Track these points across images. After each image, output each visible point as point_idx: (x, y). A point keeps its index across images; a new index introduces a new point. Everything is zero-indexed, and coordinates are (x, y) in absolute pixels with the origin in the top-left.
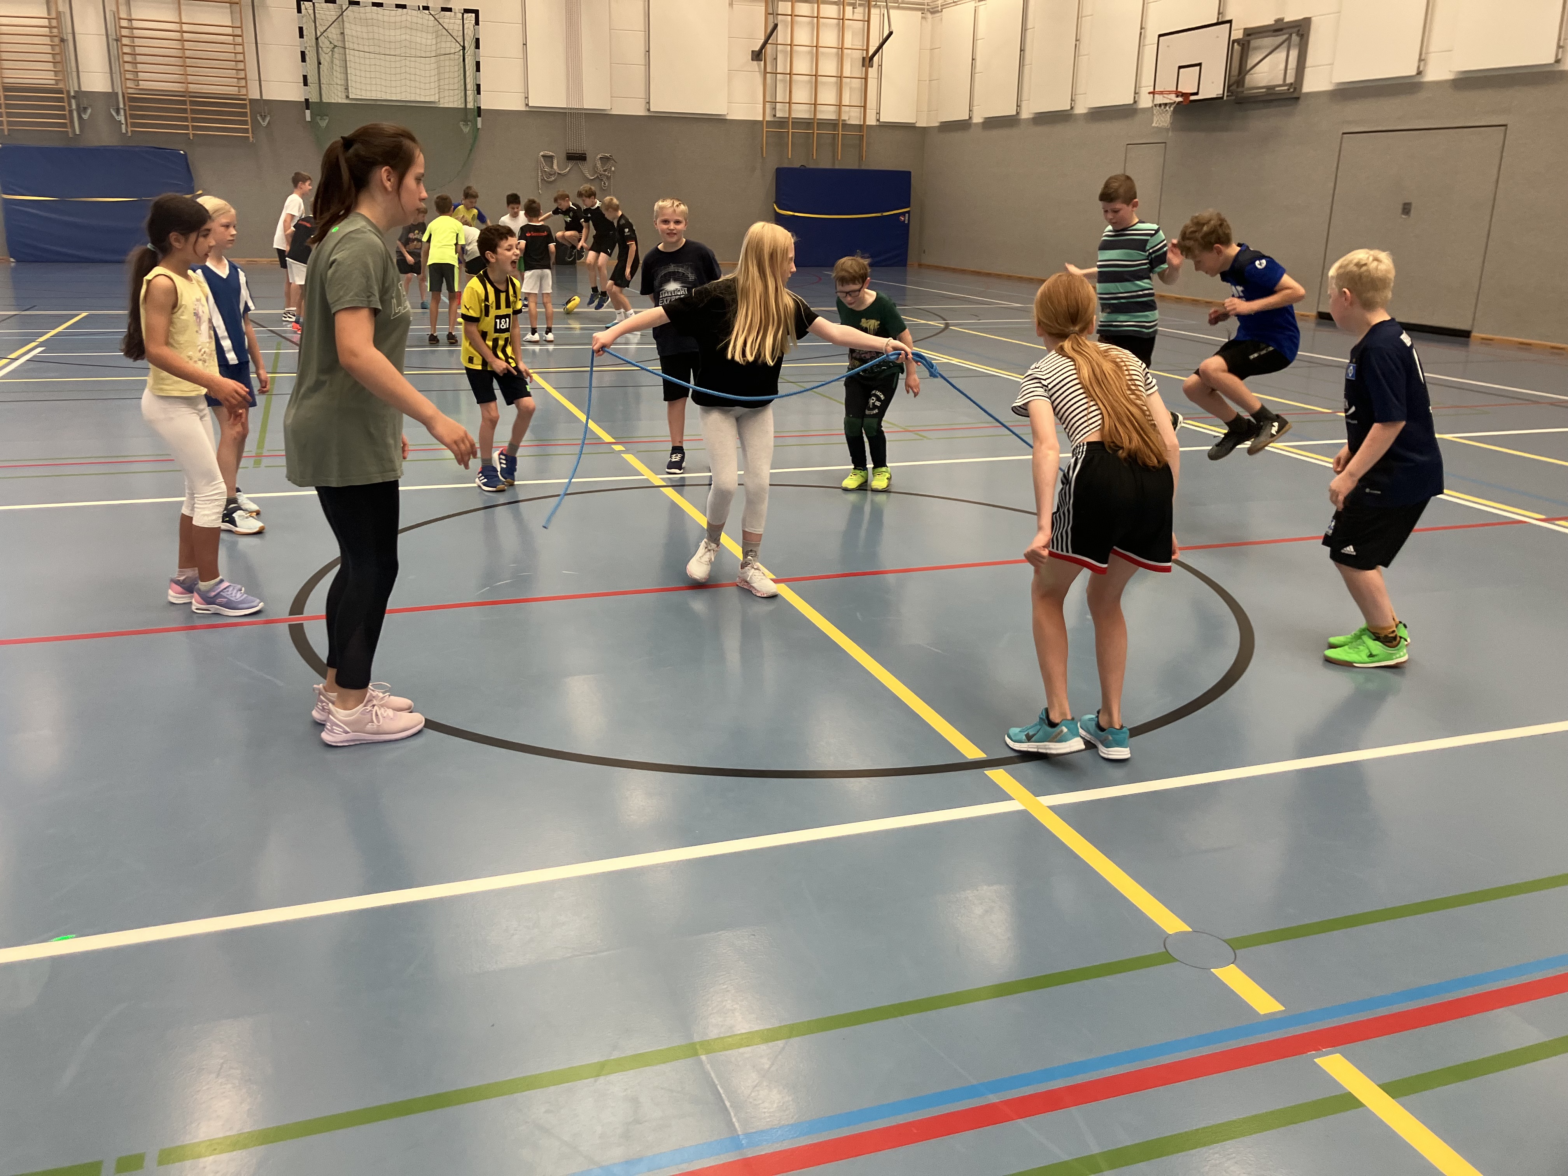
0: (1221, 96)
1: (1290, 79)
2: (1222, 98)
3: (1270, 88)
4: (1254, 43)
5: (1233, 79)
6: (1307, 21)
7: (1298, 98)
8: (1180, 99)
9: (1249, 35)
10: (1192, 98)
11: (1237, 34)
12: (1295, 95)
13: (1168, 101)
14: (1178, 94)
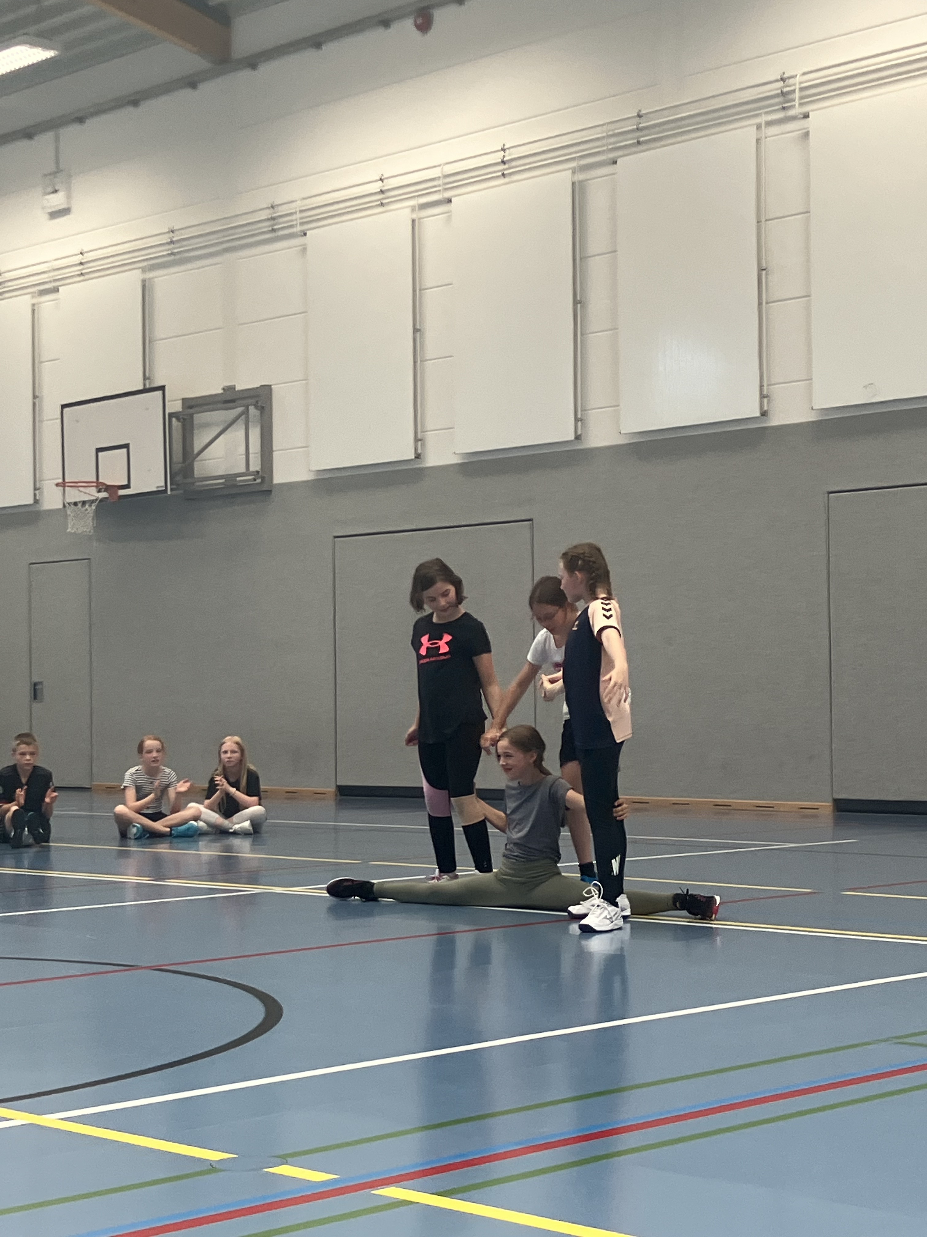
0: (164, 489)
1: (255, 465)
2: (165, 491)
3: (230, 478)
4: (200, 418)
5: (177, 467)
6: (267, 389)
7: (269, 492)
8: (104, 495)
9: (191, 407)
10: (122, 492)
11: (175, 406)
12: (265, 488)
13: (86, 498)
14: (101, 487)
